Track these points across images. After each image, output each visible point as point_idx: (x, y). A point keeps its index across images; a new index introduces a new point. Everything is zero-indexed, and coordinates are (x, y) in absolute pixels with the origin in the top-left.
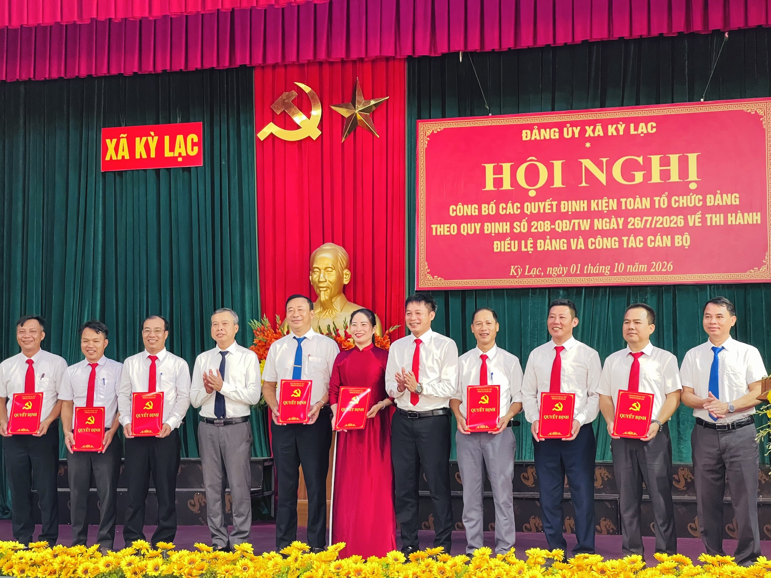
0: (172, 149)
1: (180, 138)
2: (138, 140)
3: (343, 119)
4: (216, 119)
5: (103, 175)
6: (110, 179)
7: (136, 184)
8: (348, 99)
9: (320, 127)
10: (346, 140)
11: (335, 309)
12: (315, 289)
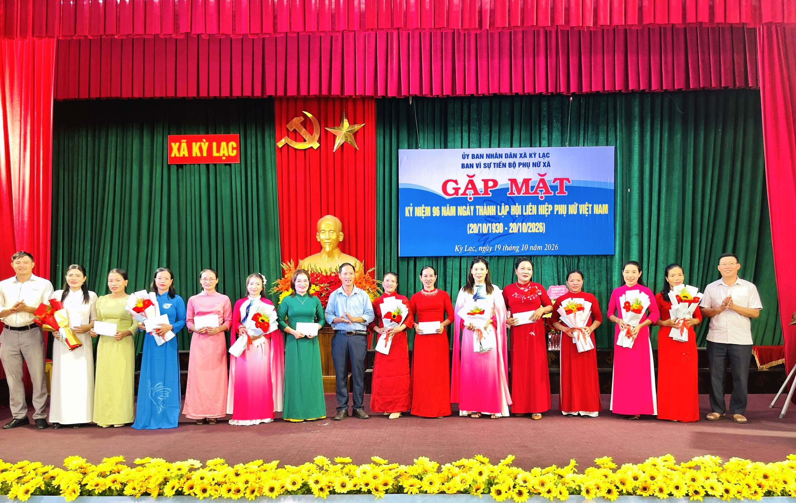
1: (223, 144)
2: (194, 144)
3: (335, 137)
4: (248, 133)
5: (169, 166)
6: (174, 169)
7: (193, 174)
8: (338, 123)
9: (319, 141)
10: (336, 150)
11: (335, 257)
12: (322, 244)
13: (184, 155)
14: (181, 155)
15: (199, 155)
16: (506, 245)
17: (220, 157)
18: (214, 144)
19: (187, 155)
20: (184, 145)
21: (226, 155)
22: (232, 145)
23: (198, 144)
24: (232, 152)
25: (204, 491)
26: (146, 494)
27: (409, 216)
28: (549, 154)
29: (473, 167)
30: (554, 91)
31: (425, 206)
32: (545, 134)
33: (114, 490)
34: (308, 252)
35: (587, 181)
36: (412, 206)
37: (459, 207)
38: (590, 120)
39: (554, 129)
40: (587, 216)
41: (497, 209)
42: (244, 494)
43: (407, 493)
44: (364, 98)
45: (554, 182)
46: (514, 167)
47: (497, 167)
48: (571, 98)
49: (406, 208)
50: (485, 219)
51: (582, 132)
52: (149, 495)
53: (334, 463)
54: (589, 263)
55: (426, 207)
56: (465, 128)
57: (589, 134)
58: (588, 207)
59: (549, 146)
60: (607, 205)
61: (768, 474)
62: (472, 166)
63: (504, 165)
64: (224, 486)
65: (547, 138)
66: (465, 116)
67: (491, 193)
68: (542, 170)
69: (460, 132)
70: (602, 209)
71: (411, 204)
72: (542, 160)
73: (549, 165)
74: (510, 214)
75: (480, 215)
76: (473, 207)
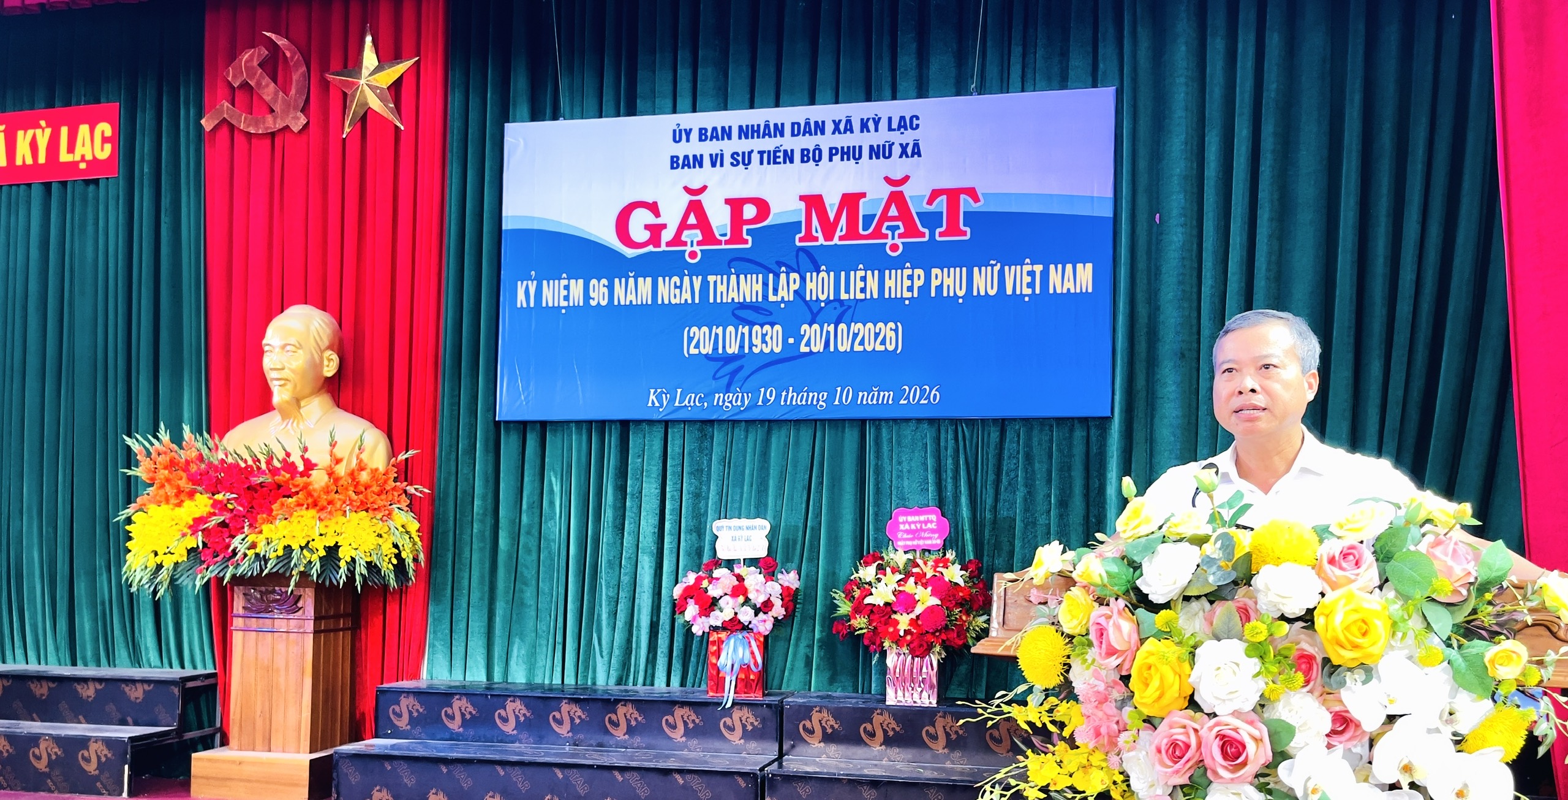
1: (84, 130)
2: (20, 133)
3: (344, 96)
4: (140, 97)
7: (13, 210)
8: (354, 61)
9: (305, 110)
10: (349, 133)
15: (29, 161)
16: (791, 388)
17: (76, 164)
19: (3, 163)
21: (89, 157)
22: (103, 132)
23: (30, 132)
24: (102, 149)
27: (525, 305)
28: (918, 118)
29: (701, 166)
31: (570, 278)
32: (908, 62)
35: (1031, 196)
36: (536, 278)
37: (660, 279)
39: (939, 47)
40: (1028, 298)
41: (765, 284)
45: (930, 202)
46: (817, 161)
47: (769, 163)
49: (519, 283)
50: (734, 315)
51: (1018, 51)
54: (1035, 440)
55: (573, 282)
56: (683, 55)
57: (1040, 52)
58: (1031, 274)
59: (917, 96)
60: (1089, 266)
62: (698, 161)
65: (913, 73)
67: (749, 238)
68: (897, 167)
69: (669, 66)
70: (1075, 278)
71: (535, 274)
72: (897, 138)
73: (917, 152)
74: (804, 299)
75: (719, 301)
76: (700, 278)
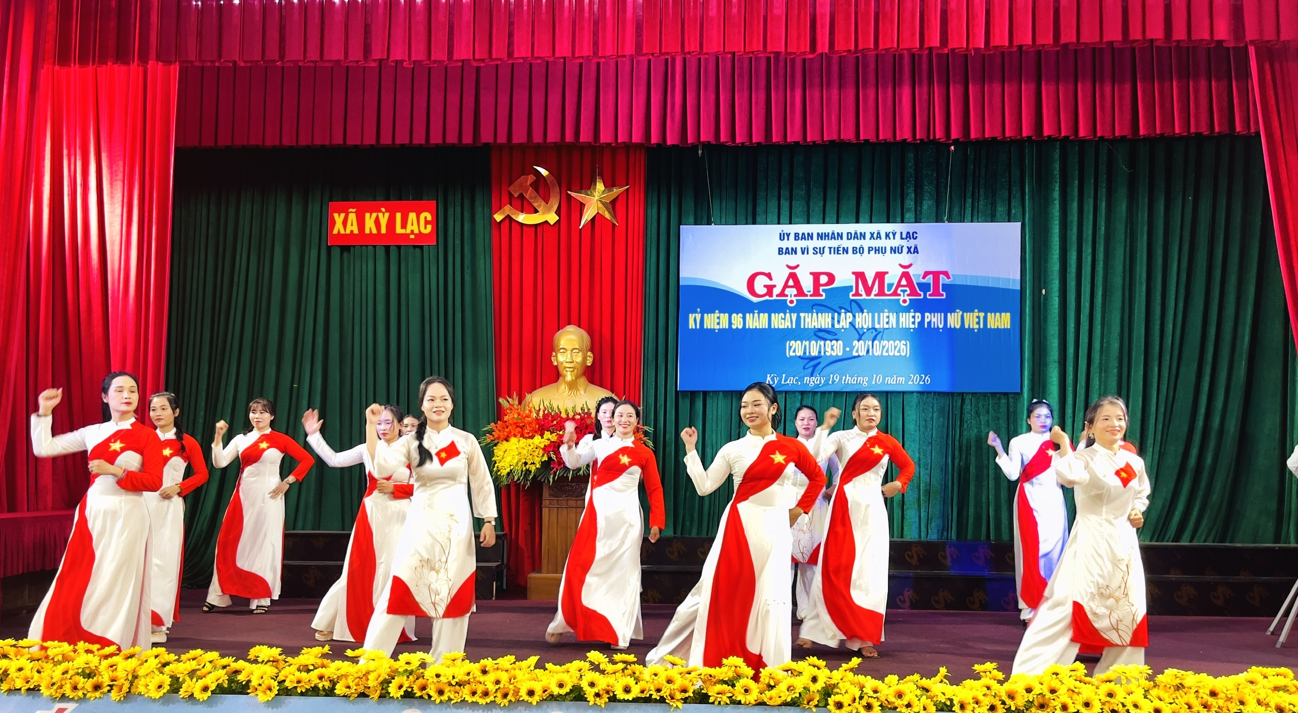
0: (404, 226)
1: (412, 216)
2: (367, 215)
3: (582, 206)
4: (450, 198)
5: (329, 249)
6: (336, 253)
7: (364, 260)
8: (587, 186)
9: (558, 212)
10: (584, 226)
11: (579, 390)
12: (561, 369)
13: (352, 231)
14: (348, 232)
15: (374, 231)
16: (848, 375)
17: (408, 235)
18: (398, 216)
19: (356, 231)
20: (352, 217)
21: (416, 231)
22: (426, 218)
23: (374, 215)
24: (425, 228)
25: (441, 692)
26: (363, 695)
27: (694, 327)
28: (916, 233)
29: (796, 253)
30: (924, 137)
31: (720, 313)
32: (910, 203)
33: (321, 689)
34: (538, 381)
35: (977, 277)
36: (700, 313)
37: (773, 315)
38: (982, 181)
39: (926, 196)
40: (976, 331)
41: (833, 318)
42: (495, 697)
43: (713, 703)
44: (628, 147)
45: (924, 277)
46: (862, 253)
47: (834, 253)
48: (952, 148)
49: (690, 315)
50: (815, 335)
51: (969, 201)
52: (368, 696)
53: (614, 663)
54: (980, 405)
55: (722, 315)
56: (785, 192)
57: (981, 202)
58: (978, 317)
59: (916, 222)
60: (1008, 314)
61: (1217, 690)
62: (794, 251)
63: (846, 251)
64: (467, 687)
65: (913, 209)
66: (785, 174)
67: (824, 294)
68: (905, 258)
69: (776, 198)
70: (1001, 321)
71: (699, 310)
72: (905, 243)
73: (916, 251)
74: (854, 327)
75: (806, 327)
76: (796, 314)
